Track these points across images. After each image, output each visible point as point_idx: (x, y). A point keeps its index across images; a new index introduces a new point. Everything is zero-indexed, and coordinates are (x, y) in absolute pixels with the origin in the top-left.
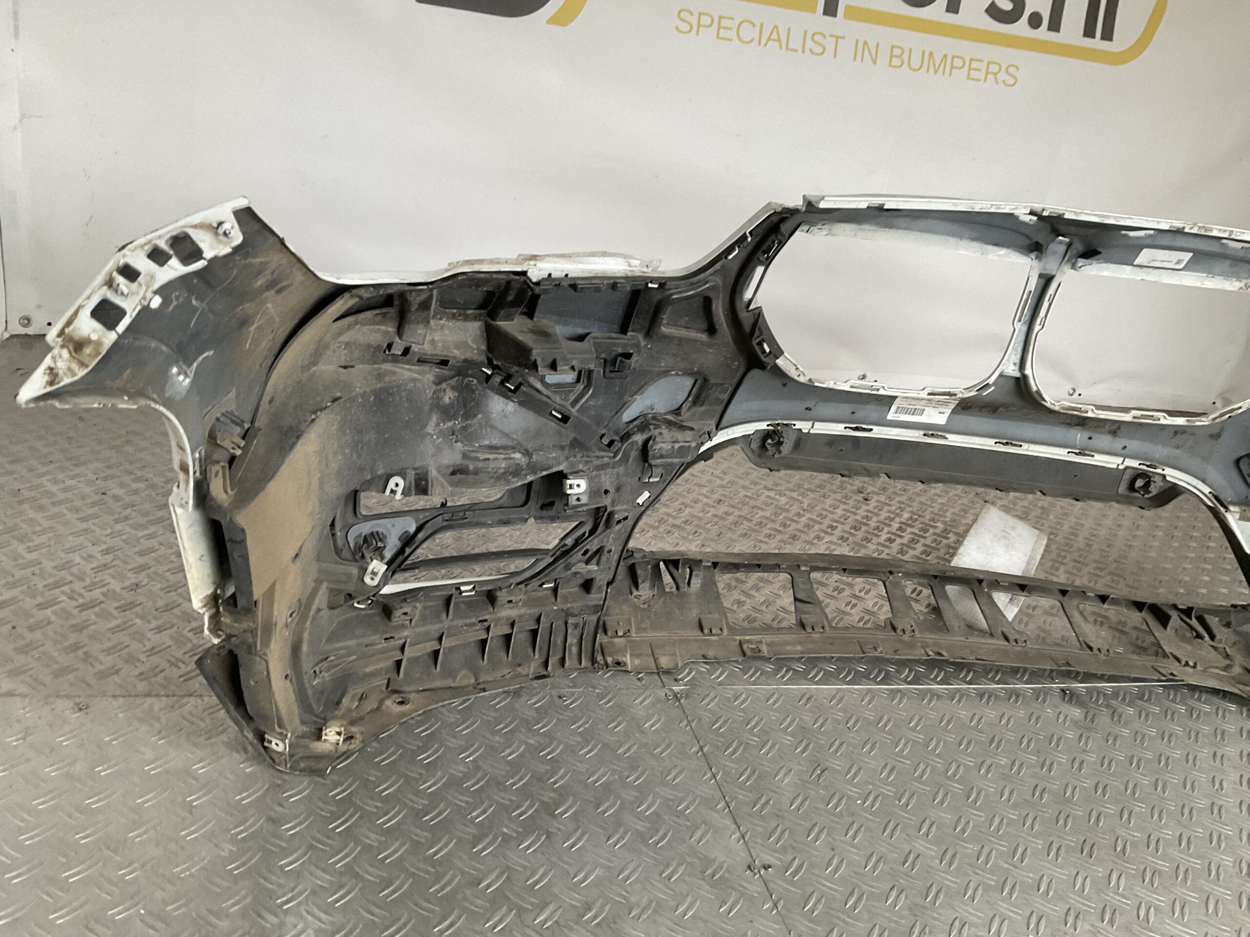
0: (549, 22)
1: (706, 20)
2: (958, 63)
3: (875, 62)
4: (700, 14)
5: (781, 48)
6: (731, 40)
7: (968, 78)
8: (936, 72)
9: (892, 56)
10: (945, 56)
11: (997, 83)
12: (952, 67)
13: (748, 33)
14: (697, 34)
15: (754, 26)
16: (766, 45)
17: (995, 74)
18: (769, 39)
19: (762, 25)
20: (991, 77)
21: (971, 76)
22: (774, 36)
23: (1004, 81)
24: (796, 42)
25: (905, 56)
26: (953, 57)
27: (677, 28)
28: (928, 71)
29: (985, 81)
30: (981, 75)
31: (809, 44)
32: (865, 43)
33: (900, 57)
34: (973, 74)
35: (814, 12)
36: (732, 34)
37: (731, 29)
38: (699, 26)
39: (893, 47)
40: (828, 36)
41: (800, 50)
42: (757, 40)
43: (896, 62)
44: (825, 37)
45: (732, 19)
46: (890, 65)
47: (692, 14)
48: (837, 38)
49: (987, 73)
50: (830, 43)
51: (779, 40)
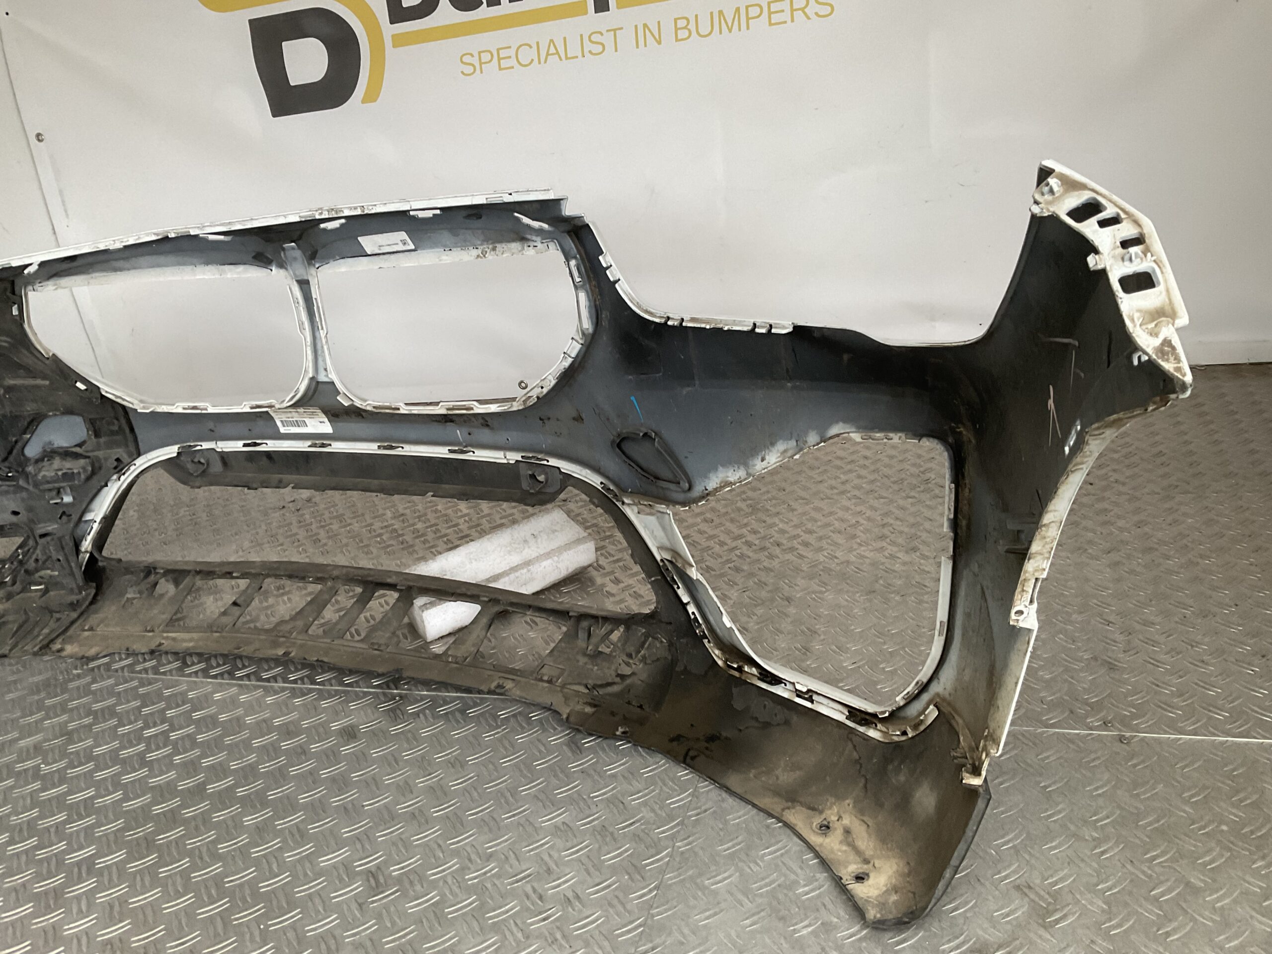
0: (363, 102)
1: (486, 57)
2: (755, 11)
3: (659, 43)
4: (480, 53)
5: (561, 59)
6: (513, 67)
7: (771, 24)
8: (730, 31)
9: (677, 29)
10: (738, 9)
11: (809, 18)
12: (748, 19)
13: (526, 55)
14: (482, 72)
15: (531, 47)
16: (545, 62)
17: (803, 9)
18: (548, 54)
19: (538, 43)
20: (798, 15)
21: (773, 22)
22: (552, 50)
23: (816, 14)
24: (574, 49)
25: (692, 26)
26: (747, 7)
27: (462, 72)
28: (721, 33)
29: (793, 21)
30: (786, 16)
31: (588, 46)
32: (645, 26)
33: (685, 28)
34: (775, 18)
35: (586, 13)
36: (513, 62)
37: (510, 57)
38: (481, 64)
39: (676, 20)
40: (604, 32)
41: (580, 55)
42: (536, 60)
43: (683, 34)
44: (602, 34)
45: (510, 47)
46: (677, 40)
47: (473, 56)
48: (615, 30)
49: (793, 10)
50: (608, 39)
51: (557, 53)
